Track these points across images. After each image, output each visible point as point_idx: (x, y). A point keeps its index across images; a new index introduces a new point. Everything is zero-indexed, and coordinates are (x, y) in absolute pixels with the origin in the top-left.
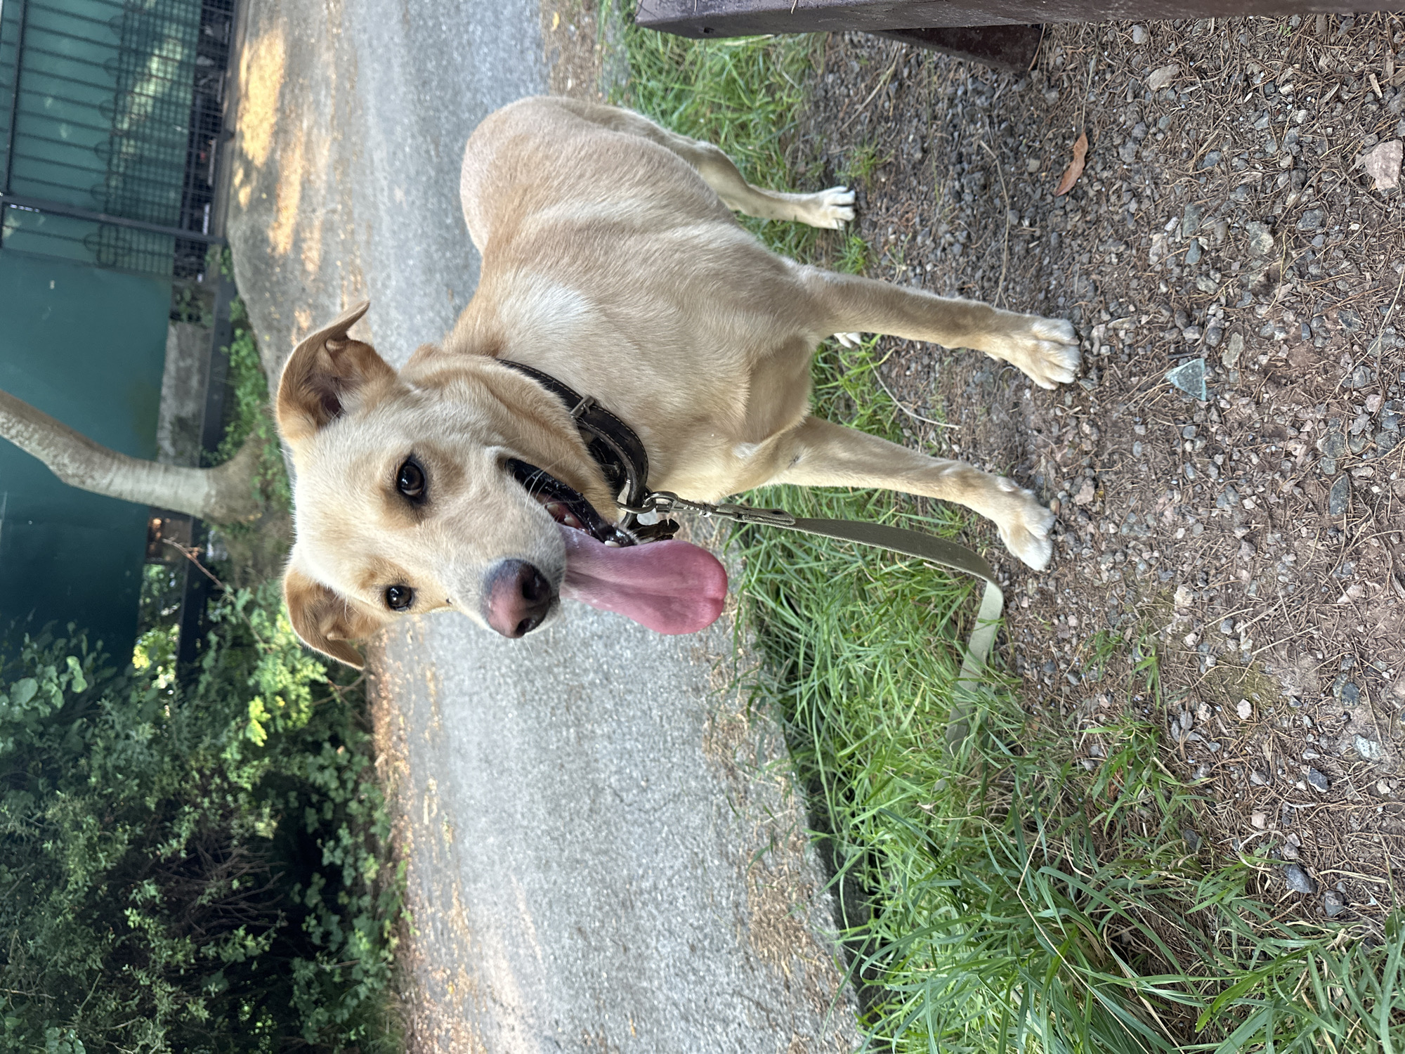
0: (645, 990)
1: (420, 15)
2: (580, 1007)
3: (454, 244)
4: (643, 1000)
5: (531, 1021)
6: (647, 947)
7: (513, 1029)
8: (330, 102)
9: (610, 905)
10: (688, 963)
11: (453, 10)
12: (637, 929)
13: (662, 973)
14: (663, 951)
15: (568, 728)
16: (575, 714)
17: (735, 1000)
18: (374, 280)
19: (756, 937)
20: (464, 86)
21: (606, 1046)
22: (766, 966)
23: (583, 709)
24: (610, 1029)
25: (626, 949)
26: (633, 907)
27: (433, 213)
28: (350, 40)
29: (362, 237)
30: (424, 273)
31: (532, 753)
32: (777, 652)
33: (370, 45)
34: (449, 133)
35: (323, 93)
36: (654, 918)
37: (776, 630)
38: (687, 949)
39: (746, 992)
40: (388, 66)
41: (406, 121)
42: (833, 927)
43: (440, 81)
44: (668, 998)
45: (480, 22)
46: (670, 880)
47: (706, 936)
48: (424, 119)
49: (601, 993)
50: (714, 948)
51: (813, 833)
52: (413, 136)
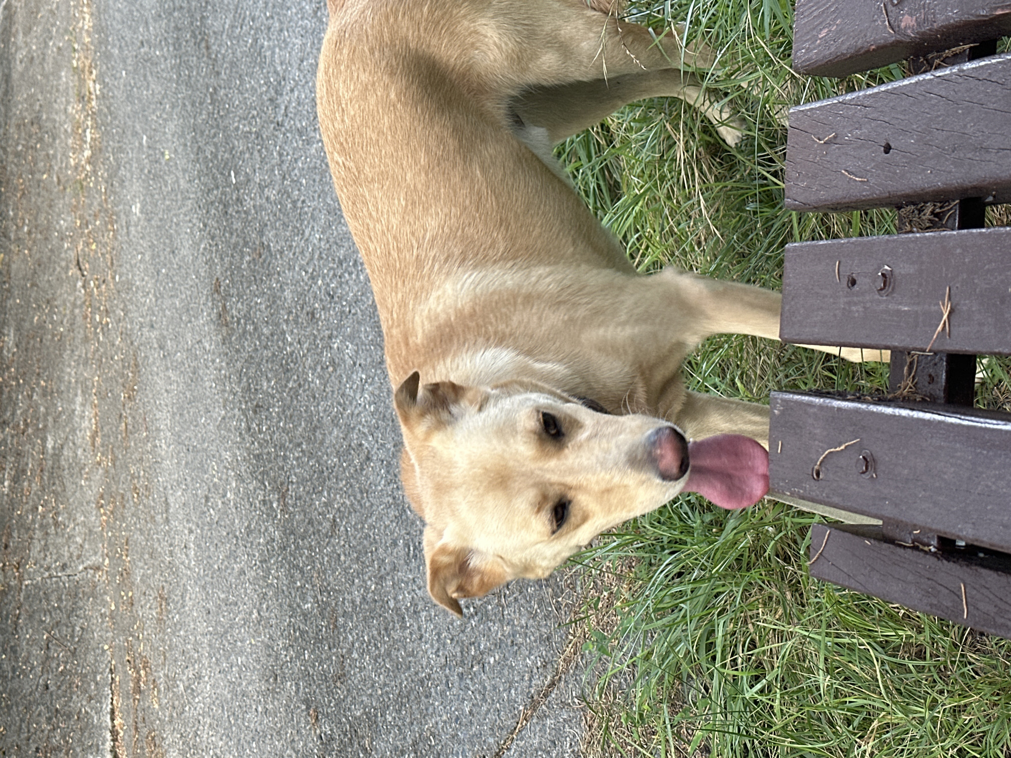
1: (247, 318)
3: (319, 641)
8: (89, 412)
11: (303, 318)
18: (171, 682)
20: (327, 420)
27: (278, 592)
28: (126, 335)
29: (148, 611)
30: (264, 678)
33: (161, 347)
34: (302, 481)
35: (79, 399)
40: (195, 377)
41: (227, 455)
43: (284, 408)
45: (352, 338)
48: (258, 457)
52: (240, 478)
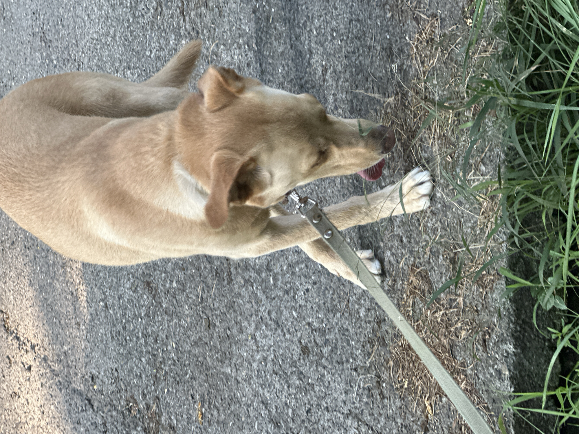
0: (227, 377)
2: (131, 371)
4: (221, 387)
5: (56, 367)
6: (241, 331)
7: (29, 368)
9: (198, 269)
10: (293, 364)
12: (231, 306)
13: (255, 365)
14: (263, 342)
15: (179, 37)
16: (192, 22)
17: (349, 422)
19: (397, 364)
21: (158, 423)
22: (402, 399)
23: (207, 19)
24: (168, 405)
25: (210, 325)
26: (230, 281)
31: (118, 52)
32: (525, 41)
36: (258, 302)
37: (530, 10)
38: (297, 350)
39: (367, 418)
42: (507, 382)
44: (256, 394)
46: (291, 266)
47: (327, 342)
49: (163, 362)
50: (336, 358)
51: (510, 275)
